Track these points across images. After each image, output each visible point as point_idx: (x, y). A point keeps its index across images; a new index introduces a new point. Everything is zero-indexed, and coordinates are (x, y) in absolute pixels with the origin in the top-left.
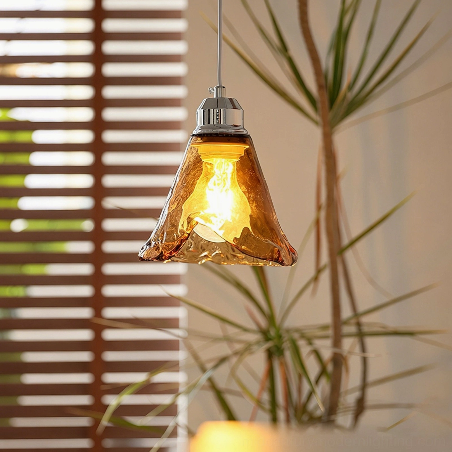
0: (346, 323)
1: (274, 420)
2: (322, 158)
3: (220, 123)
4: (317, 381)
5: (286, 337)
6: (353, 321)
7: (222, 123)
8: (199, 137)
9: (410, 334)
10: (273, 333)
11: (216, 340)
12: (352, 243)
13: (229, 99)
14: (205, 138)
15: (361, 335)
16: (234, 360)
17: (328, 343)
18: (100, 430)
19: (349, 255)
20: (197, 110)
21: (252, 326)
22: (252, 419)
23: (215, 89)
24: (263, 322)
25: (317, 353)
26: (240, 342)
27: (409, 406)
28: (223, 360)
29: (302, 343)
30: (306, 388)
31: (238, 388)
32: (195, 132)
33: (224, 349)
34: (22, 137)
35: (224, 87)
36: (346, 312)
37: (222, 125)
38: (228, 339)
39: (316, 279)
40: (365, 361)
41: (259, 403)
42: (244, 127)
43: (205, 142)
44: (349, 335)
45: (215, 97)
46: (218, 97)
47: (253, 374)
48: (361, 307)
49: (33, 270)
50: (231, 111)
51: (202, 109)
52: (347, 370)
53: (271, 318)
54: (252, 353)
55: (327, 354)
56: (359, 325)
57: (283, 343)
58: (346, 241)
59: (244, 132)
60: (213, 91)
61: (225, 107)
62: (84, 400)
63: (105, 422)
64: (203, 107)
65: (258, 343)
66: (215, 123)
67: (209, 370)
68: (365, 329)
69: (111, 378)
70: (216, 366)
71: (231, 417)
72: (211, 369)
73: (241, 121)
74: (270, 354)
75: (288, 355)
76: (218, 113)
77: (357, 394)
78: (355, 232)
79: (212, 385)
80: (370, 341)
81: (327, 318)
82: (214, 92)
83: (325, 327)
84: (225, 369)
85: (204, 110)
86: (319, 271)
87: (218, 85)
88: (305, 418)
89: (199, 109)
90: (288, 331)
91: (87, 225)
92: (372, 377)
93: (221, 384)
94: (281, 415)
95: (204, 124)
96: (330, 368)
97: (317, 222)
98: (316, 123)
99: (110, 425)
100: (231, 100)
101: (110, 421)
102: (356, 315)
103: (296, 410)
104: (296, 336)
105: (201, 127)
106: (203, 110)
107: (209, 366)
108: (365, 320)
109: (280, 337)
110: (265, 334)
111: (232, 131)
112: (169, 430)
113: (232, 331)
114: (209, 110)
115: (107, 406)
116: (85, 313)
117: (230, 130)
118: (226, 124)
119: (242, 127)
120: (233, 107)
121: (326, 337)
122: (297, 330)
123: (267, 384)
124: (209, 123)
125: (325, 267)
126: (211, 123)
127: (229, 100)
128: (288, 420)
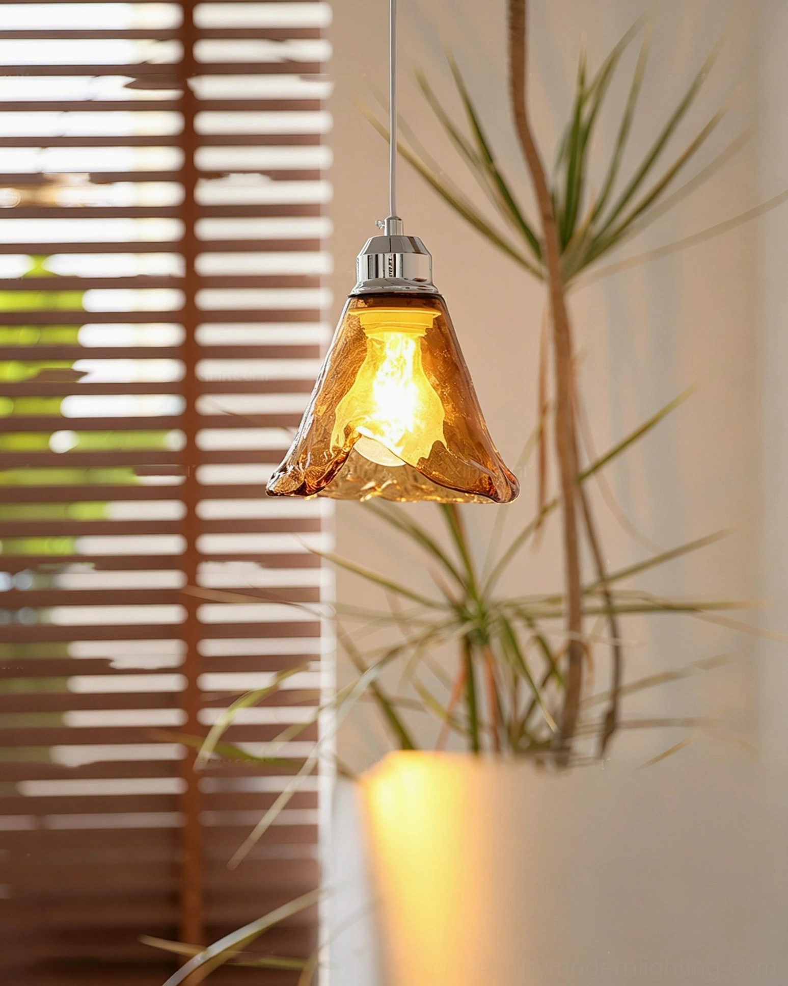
0: (589, 592)
1: (476, 748)
2: (550, 332)
3: (395, 276)
4: (544, 683)
5: (494, 614)
6: (599, 589)
7: (398, 276)
8: (361, 299)
9: (691, 609)
10: (471, 609)
11: (382, 620)
12: (596, 467)
13: (408, 237)
14: (371, 300)
15: (611, 611)
16: (411, 652)
17: (561, 624)
18: (199, 765)
19: (592, 486)
20: (357, 255)
21: (440, 598)
22: (440, 746)
23: (386, 221)
24: (457, 592)
25: (542, 642)
26: (419, 623)
27: (689, 723)
28: (393, 653)
29: (518, 625)
30: (526, 695)
31: (418, 698)
32: (356, 291)
33: (395, 636)
34: (67, 301)
35: (400, 220)
36: (588, 576)
37: (397, 279)
38: (401, 620)
39: (539, 524)
40: (617, 651)
41: (451, 720)
42: (432, 283)
43: (370, 306)
44: (594, 612)
45: (386, 234)
46: (391, 234)
47: (440, 674)
48: (611, 568)
49: (87, 511)
50: (411, 256)
51: (365, 253)
52: (591, 667)
53: (469, 586)
54: (440, 642)
55: (558, 641)
56: (607, 595)
57: (489, 624)
58: (586, 463)
59: (432, 290)
60: (383, 225)
61: (402, 251)
62: (171, 717)
63: (206, 752)
64: (368, 249)
65: (449, 624)
66: (387, 276)
67: (372, 668)
68: (618, 602)
69: (213, 682)
70: (382, 663)
71: (407, 744)
72: (374, 667)
73: (429, 272)
74: (468, 644)
75: (496, 643)
76: (391, 260)
77: (603, 706)
78: (601, 451)
79: (376, 693)
80: (624, 621)
81: (558, 585)
82: (384, 227)
83: (554, 600)
84: (397, 666)
85: (369, 256)
86: (544, 511)
87: (391, 216)
88: (524, 743)
89: (361, 255)
90: (496, 605)
91: (173, 440)
92: (628, 679)
93: (391, 690)
94: (486, 739)
95: (369, 278)
96: (563, 665)
97: (541, 434)
98: (539, 275)
99: (214, 757)
100: (411, 239)
101: (216, 750)
102: (603, 578)
103: (509, 731)
104: (508, 613)
105: (363, 283)
106: (366, 255)
107: (371, 662)
108: (617, 587)
109: (483, 615)
110: (460, 612)
111: (414, 289)
112: (309, 765)
113: (407, 606)
114: (377, 256)
115: (208, 728)
116: (171, 579)
117: (411, 287)
118: (404, 277)
119: (428, 281)
120: (414, 251)
121: (556, 615)
122: (511, 604)
123: (463, 692)
124: (377, 276)
125: (554, 503)
126: (381, 275)
127: (408, 239)
128: (497, 748)
